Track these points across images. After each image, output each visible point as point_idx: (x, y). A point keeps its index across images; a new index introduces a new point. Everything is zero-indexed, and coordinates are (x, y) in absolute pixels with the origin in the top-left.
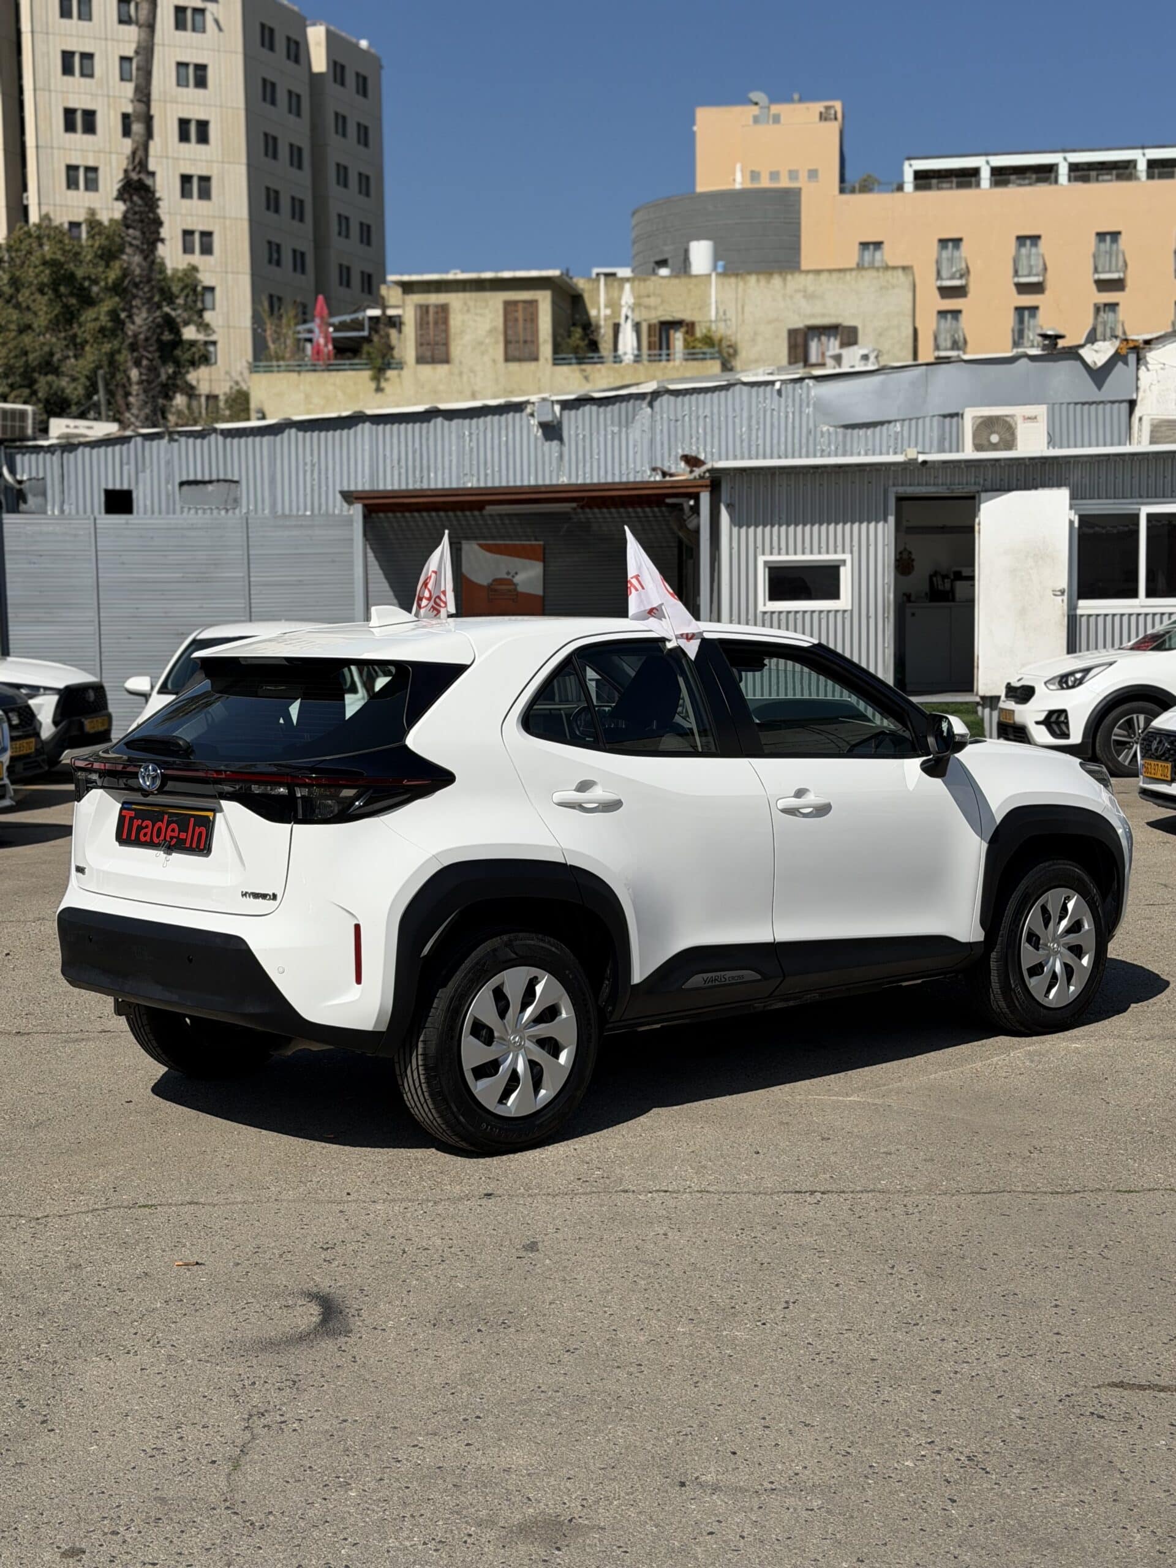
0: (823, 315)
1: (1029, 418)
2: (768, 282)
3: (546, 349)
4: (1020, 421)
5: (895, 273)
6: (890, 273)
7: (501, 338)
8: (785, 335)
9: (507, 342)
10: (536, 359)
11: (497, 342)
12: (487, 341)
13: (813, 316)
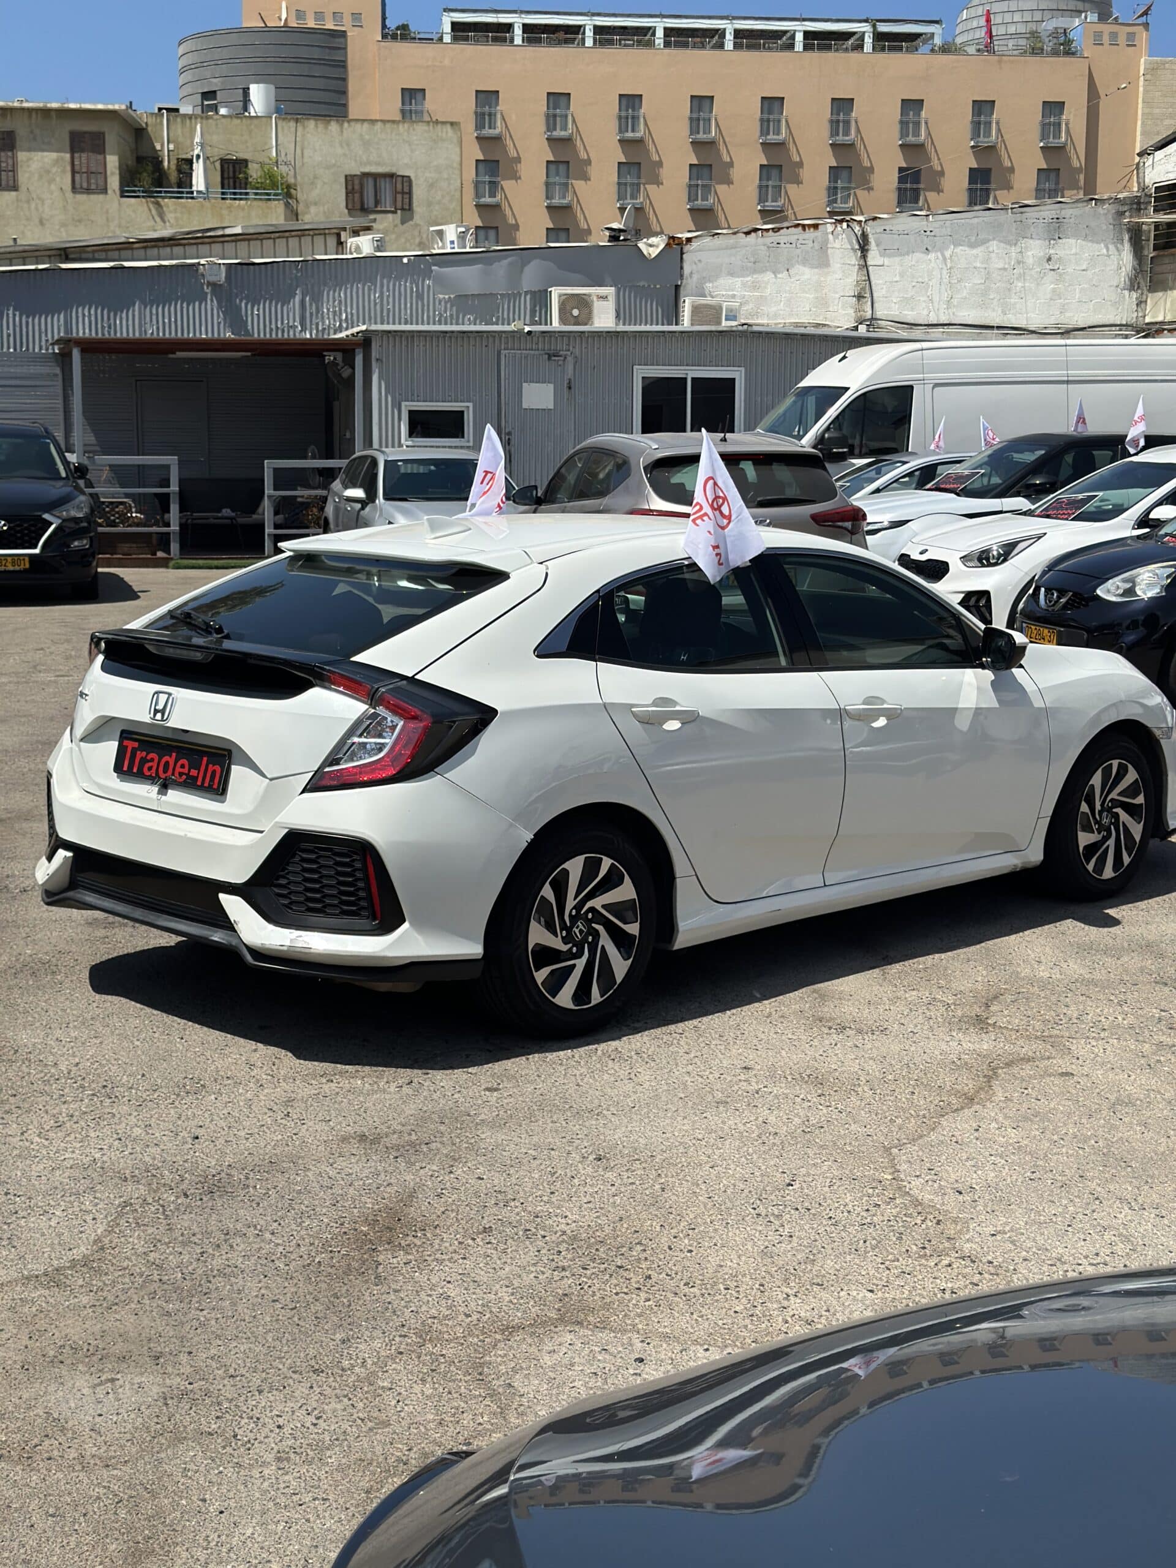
0: (378, 164)
1: (601, 297)
2: (326, 128)
3: (114, 182)
4: (595, 299)
5: (444, 126)
6: (439, 126)
7: (69, 168)
8: (343, 180)
9: (73, 172)
10: (104, 191)
11: (64, 171)
12: (54, 170)
13: (369, 163)
